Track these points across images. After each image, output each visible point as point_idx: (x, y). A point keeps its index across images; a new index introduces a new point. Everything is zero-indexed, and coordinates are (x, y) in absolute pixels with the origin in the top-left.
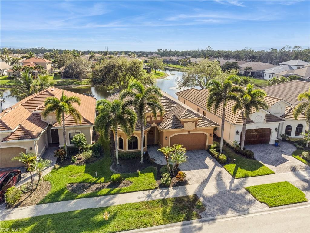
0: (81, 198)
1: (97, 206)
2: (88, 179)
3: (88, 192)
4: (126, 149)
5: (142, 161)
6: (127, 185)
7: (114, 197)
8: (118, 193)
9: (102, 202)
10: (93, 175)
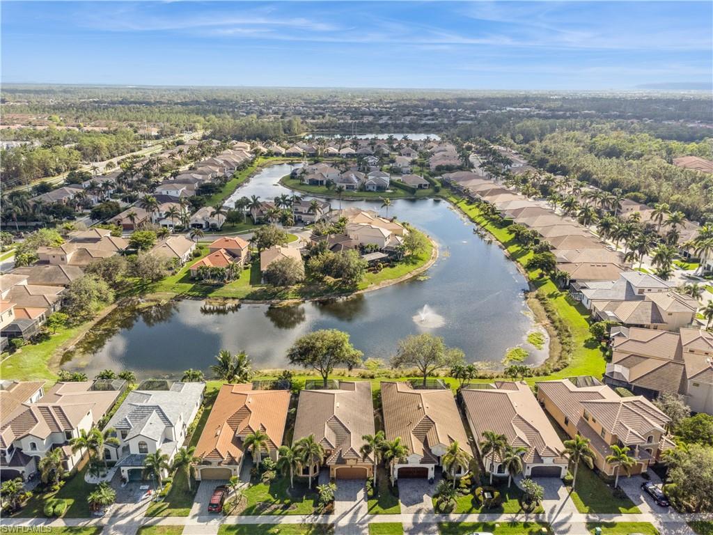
0: (264, 515)
1: (271, 523)
2: (270, 499)
3: (268, 511)
4: (301, 475)
5: (310, 487)
6: (294, 508)
7: (282, 518)
8: (286, 514)
9: (275, 520)
10: (274, 497)
